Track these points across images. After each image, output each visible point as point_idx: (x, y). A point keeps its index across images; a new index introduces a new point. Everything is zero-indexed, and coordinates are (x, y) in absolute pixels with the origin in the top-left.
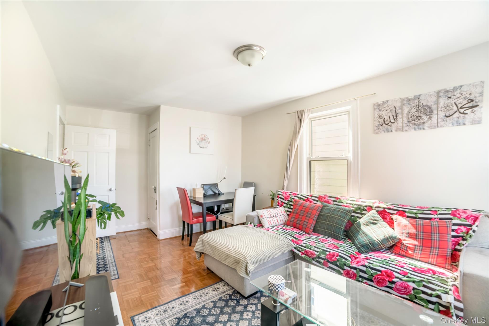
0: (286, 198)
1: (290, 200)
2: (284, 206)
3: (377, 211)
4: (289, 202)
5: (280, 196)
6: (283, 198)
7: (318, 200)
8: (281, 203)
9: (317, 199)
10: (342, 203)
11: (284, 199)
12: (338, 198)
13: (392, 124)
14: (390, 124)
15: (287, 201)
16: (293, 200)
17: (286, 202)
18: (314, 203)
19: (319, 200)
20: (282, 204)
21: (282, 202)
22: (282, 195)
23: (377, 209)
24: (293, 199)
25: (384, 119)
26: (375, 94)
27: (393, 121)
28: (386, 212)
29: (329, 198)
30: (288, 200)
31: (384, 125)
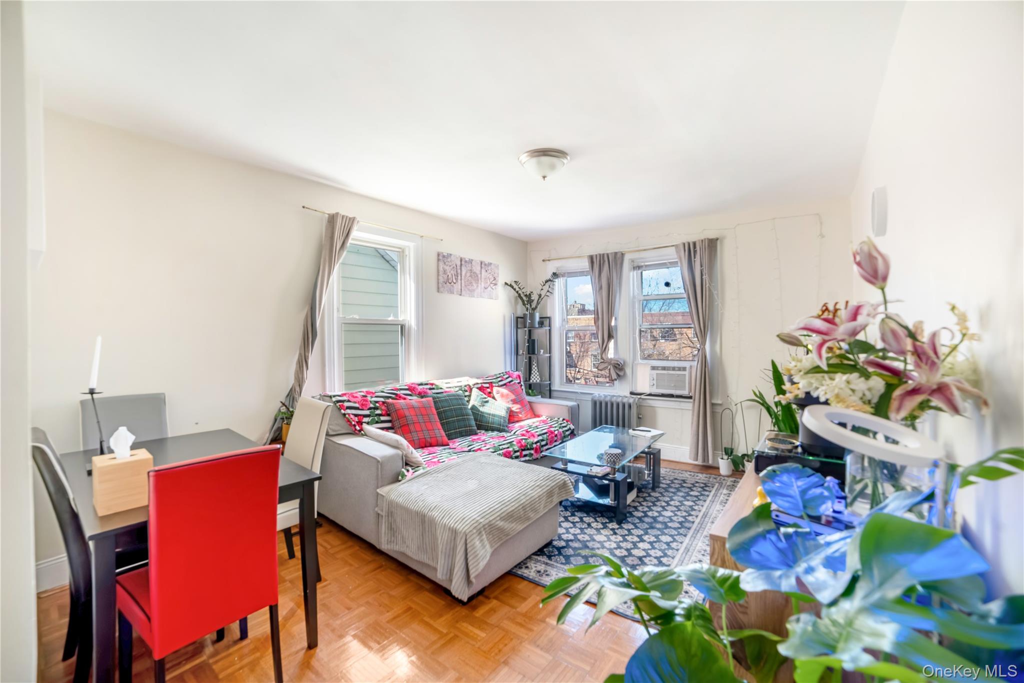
0: (362, 405)
1: (372, 406)
2: (365, 422)
3: (477, 388)
4: (372, 410)
5: (346, 404)
6: (357, 405)
7: (410, 393)
8: (356, 419)
9: (408, 392)
10: (441, 388)
11: (360, 408)
12: (432, 384)
13: (454, 285)
14: (452, 283)
15: (369, 409)
16: (377, 405)
17: (367, 412)
18: (410, 400)
19: (412, 392)
20: (358, 419)
21: (356, 415)
22: (349, 401)
23: (476, 386)
24: (377, 402)
25: (448, 276)
26: (442, 240)
27: (454, 281)
28: (483, 387)
29: (421, 387)
30: (368, 407)
31: (448, 283)
